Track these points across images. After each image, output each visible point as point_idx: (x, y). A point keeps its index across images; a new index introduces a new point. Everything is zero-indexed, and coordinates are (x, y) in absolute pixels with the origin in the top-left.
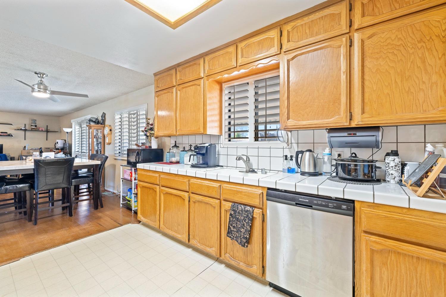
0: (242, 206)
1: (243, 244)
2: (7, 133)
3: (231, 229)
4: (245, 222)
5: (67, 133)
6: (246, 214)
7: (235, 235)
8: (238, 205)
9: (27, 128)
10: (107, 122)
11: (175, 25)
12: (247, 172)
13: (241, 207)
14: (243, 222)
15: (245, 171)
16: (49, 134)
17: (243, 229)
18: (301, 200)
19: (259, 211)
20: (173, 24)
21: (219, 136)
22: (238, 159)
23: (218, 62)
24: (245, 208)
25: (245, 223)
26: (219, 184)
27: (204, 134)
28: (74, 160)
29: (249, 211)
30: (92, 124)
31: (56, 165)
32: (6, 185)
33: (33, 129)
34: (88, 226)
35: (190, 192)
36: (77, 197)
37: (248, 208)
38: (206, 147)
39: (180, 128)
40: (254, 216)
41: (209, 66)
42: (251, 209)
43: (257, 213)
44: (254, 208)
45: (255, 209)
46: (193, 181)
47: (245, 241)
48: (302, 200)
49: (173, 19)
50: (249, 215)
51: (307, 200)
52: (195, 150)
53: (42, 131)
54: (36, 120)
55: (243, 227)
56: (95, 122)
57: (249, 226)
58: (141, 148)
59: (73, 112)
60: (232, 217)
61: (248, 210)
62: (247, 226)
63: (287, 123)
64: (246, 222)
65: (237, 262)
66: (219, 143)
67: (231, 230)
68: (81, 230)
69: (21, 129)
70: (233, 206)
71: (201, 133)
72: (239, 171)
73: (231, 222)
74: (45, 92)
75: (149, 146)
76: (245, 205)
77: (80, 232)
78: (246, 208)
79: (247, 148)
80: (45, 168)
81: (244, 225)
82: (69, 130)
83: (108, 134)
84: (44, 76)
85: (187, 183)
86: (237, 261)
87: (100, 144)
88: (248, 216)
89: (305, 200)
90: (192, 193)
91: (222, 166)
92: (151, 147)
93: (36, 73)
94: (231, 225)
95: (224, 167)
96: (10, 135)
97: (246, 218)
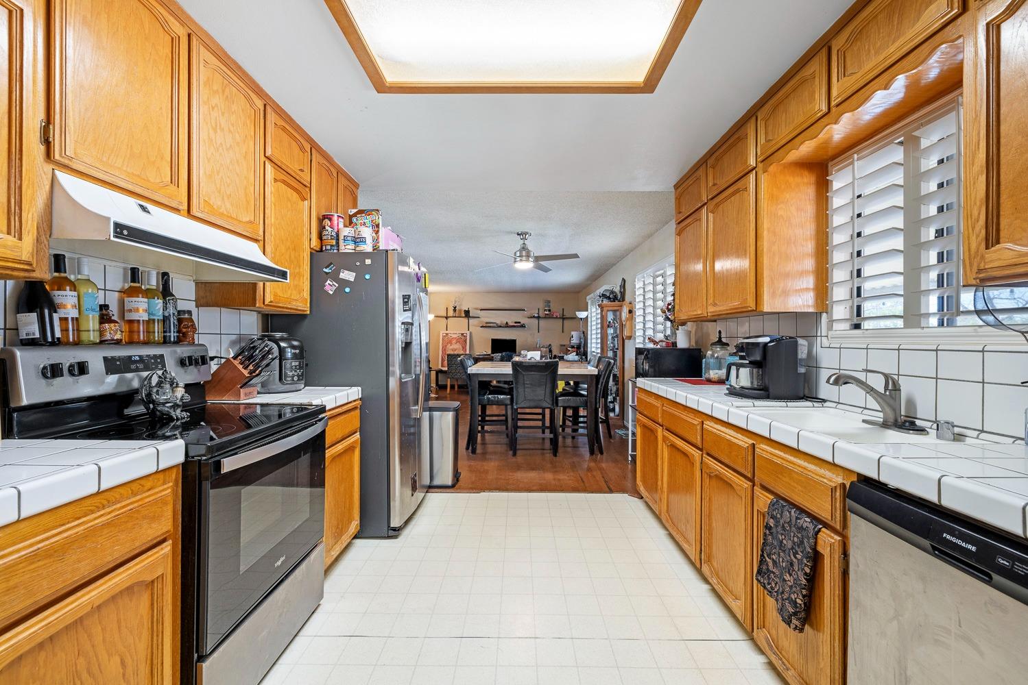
0: (793, 511)
1: (786, 615)
2: (520, 323)
3: (767, 565)
4: (796, 558)
5: (581, 319)
6: (799, 535)
7: (776, 584)
8: (783, 506)
9: (541, 315)
10: (628, 298)
11: (650, 85)
12: (885, 425)
13: (790, 513)
14: (790, 556)
15: (882, 420)
16: (565, 322)
17: (790, 575)
18: (948, 537)
19: (832, 538)
20: (642, 85)
21: (819, 315)
22: (831, 381)
23: (786, 114)
24: (797, 518)
25: (794, 560)
26: (751, 442)
27: (757, 313)
28: (558, 365)
29: (806, 529)
30: (606, 302)
31: (534, 371)
32: (489, 394)
33: (547, 316)
34: (566, 477)
35: (704, 452)
36: (576, 427)
37: (806, 521)
38: (761, 345)
39: (714, 301)
40: (819, 549)
41: (766, 133)
42: (811, 526)
43: (827, 541)
44: (821, 526)
45: (823, 529)
46: (709, 425)
47: (791, 610)
48: (954, 540)
49: (639, 77)
50: (805, 541)
51: (970, 547)
52: (740, 354)
53: (557, 318)
54: (549, 302)
55: (789, 570)
56: (609, 298)
57: (802, 571)
58: (659, 346)
59: (589, 282)
60: (771, 534)
61: (805, 527)
62: (798, 570)
63: (983, 257)
64: (798, 560)
65: (783, 662)
66: (819, 334)
67: (768, 569)
68: (554, 479)
69: (534, 317)
70: (773, 505)
71: (750, 309)
72: (864, 421)
73: (768, 548)
74: (528, 260)
75: (673, 343)
76: (802, 511)
77: (553, 482)
78: (800, 519)
79: (899, 350)
80: (524, 375)
81: (792, 564)
82: (582, 315)
83: (627, 319)
84: (527, 236)
85: (699, 427)
86: (784, 660)
87: (616, 339)
88: (802, 542)
89: (964, 545)
90: (708, 454)
91: (824, 401)
92: (674, 344)
93: (518, 234)
94: (769, 556)
95: (827, 404)
96: (523, 326)
97: (799, 547)
